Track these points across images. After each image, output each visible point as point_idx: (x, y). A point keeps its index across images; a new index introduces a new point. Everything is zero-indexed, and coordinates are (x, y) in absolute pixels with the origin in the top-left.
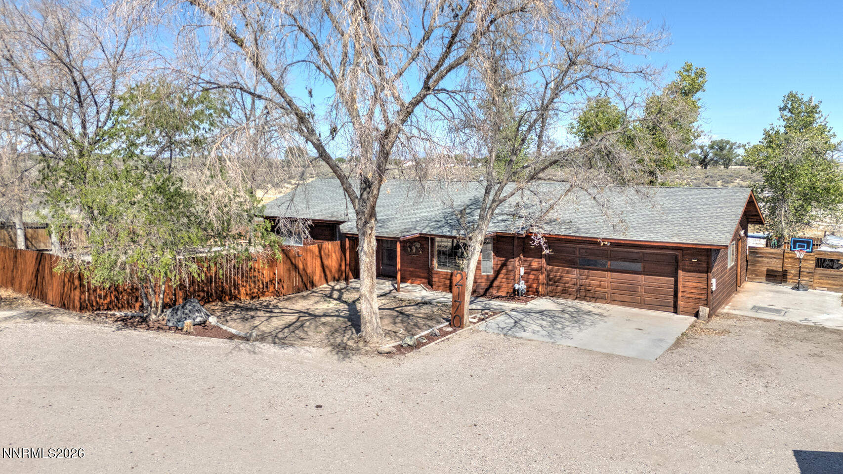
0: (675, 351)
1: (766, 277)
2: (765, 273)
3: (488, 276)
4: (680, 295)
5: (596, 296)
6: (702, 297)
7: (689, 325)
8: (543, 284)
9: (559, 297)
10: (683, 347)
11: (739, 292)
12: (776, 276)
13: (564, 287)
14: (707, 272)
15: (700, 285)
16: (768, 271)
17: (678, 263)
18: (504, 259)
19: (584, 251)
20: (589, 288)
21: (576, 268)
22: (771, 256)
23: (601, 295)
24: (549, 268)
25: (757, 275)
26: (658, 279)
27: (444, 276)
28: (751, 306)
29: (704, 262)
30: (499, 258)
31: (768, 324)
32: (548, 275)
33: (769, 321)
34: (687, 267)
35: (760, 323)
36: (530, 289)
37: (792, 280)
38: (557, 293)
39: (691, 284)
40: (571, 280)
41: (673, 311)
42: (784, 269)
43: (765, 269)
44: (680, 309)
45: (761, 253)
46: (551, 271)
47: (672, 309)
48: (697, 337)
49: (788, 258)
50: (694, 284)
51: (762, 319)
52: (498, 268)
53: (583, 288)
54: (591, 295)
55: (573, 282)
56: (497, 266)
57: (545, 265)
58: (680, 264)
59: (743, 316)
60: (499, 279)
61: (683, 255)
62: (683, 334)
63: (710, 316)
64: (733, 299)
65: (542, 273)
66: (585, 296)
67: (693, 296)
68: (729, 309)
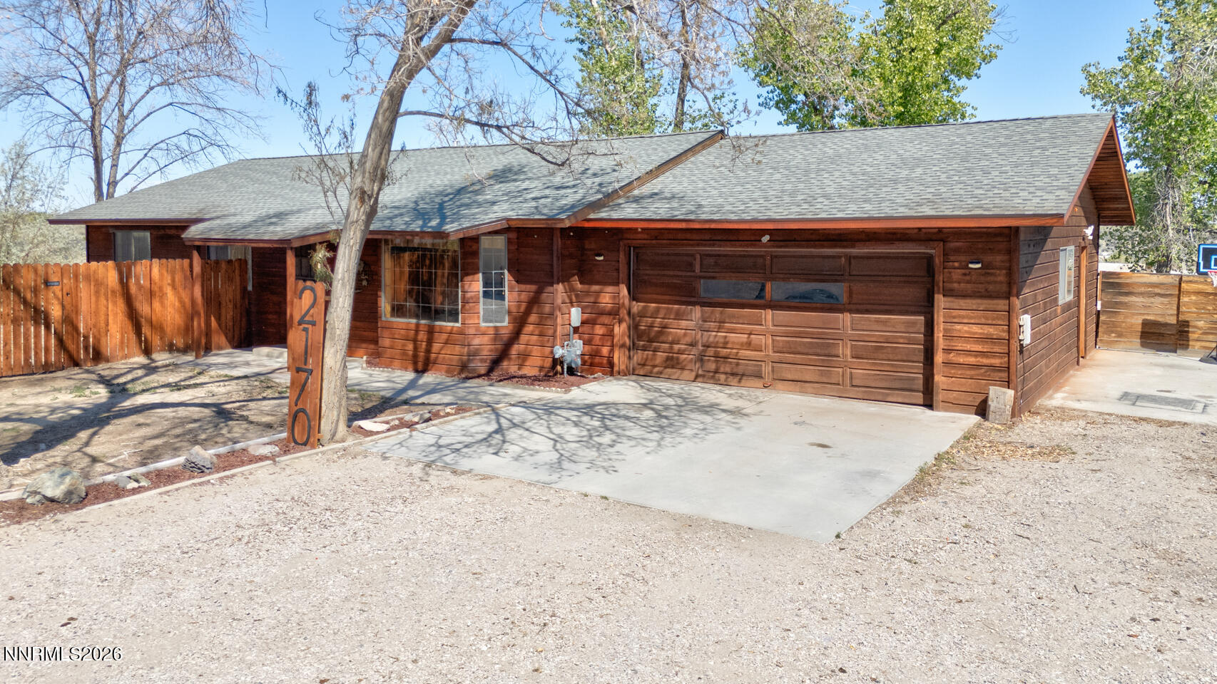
0: (905, 508)
1: (1141, 338)
2: (1139, 328)
3: (496, 328)
4: (939, 358)
5: (740, 370)
6: (996, 362)
7: (959, 435)
8: (623, 346)
9: (658, 376)
10: (934, 495)
11: (1084, 367)
12: (1161, 335)
13: (671, 350)
14: (1007, 296)
15: (991, 330)
16: (1146, 324)
17: (933, 276)
18: (533, 288)
19: (712, 261)
20: (724, 352)
21: (693, 304)
22: (1153, 291)
23: (751, 368)
24: (637, 307)
25: (1120, 335)
26: (884, 322)
27: (403, 332)
28: (1118, 394)
29: (1000, 269)
30: (523, 287)
31: (1172, 431)
32: (636, 326)
33: (1171, 424)
34: (956, 285)
35: (1151, 429)
36: (597, 360)
37: (1199, 344)
38: (655, 366)
39: (966, 328)
40: (685, 335)
41: (921, 401)
42: (1182, 317)
43: (1137, 321)
44: (939, 396)
45: (1127, 285)
46: (642, 314)
47: (919, 397)
48: (981, 464)
49: (1189, 293)
50: (975, 329)
51: (1153, 421)
52: (522, 309)
53: (711, 351)
54: (728, 369)
55: (688, 339)
56: (519, 307)
57: (627, 302)
58: (939, 278)
59: (1101, 414)
60: (524, 338)
61: (945, 254)
62: (939, 458)
63: (1016, 412)
64: (1073, 380)
65: (620, 322)
66: (716, 372)
67: (972, 360)
68: (1063, 398)
